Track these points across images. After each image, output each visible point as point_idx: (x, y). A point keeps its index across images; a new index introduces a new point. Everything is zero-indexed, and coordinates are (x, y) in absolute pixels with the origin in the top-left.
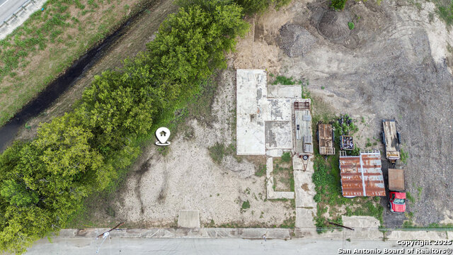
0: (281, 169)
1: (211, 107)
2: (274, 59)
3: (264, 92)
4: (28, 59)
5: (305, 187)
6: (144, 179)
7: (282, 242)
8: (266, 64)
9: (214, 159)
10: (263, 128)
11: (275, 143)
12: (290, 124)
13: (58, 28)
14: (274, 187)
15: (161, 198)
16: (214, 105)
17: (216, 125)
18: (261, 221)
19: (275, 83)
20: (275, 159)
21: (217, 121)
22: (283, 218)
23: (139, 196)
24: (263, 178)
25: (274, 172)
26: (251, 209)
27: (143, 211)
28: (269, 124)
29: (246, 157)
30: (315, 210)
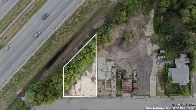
0: (108, 83)
1: (91, 67)
2: (107, 55)
3: (105, 63)
4: (43, 56)
5: (114, 87)
6: (75, 86)
7: (108, 99)
8: (105, 56)
9: (92, 81)
10: (104, 73)
11: (107, 76)
12: (111, 72)
13: (50, 47)
14: (107, 87)
15: (80, 90)
16: (92, 67)
17: (93, 72)
18: (104, 95)
19: (107, 61)
20: (107, 80)
21: (93, 71)
22: (109, 94)
23: (75, 90)
24: (104, 85)
25: (107, 84)
26: (101, 92)
27: (76, 93)
28: (106, 72)
29: (100, 80)
30: (116, 92)
